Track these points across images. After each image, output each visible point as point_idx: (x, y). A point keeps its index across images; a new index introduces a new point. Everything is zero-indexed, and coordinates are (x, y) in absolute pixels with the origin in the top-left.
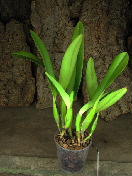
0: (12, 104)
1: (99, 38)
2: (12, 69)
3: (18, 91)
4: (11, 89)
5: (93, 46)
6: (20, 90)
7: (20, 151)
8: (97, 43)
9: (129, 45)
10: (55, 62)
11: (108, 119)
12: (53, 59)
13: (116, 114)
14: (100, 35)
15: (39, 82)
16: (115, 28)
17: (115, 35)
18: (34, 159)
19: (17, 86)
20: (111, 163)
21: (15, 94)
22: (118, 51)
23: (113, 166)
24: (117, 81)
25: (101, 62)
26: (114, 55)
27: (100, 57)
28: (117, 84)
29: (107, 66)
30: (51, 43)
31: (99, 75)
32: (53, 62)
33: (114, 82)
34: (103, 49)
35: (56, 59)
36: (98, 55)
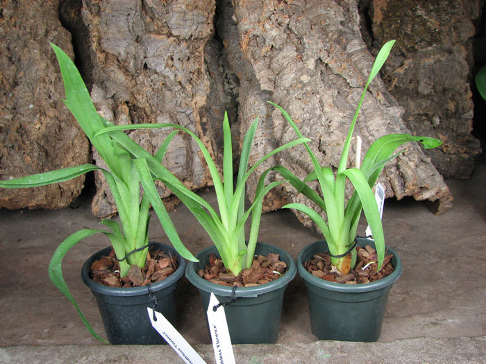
0: (10, 200)
2: (13, 95)
3: (29, 159)
4: (6, 154)
5: (263, 11)
6: (36, 154)
7: (21, 336)
8: (276, 2)
9: (378, 23)
10: (145, 66)
12: (142, 57)
18: (62, 351)
19: (28, 143)
20: (339, 346)
21: (20, 168)
22: (342, 23)
23: (346, 354)
24: (344, 106)
25: (292, 56)
26: (330, 35)
27: (288, 40)
28: (345, 115)
29: (311, 64)
30: (133, 8)
31: (285, 92)
32: (139, 66)
33: (336, 108)
34: (294, 17)
35: (149, 55)
36: (280, 35)
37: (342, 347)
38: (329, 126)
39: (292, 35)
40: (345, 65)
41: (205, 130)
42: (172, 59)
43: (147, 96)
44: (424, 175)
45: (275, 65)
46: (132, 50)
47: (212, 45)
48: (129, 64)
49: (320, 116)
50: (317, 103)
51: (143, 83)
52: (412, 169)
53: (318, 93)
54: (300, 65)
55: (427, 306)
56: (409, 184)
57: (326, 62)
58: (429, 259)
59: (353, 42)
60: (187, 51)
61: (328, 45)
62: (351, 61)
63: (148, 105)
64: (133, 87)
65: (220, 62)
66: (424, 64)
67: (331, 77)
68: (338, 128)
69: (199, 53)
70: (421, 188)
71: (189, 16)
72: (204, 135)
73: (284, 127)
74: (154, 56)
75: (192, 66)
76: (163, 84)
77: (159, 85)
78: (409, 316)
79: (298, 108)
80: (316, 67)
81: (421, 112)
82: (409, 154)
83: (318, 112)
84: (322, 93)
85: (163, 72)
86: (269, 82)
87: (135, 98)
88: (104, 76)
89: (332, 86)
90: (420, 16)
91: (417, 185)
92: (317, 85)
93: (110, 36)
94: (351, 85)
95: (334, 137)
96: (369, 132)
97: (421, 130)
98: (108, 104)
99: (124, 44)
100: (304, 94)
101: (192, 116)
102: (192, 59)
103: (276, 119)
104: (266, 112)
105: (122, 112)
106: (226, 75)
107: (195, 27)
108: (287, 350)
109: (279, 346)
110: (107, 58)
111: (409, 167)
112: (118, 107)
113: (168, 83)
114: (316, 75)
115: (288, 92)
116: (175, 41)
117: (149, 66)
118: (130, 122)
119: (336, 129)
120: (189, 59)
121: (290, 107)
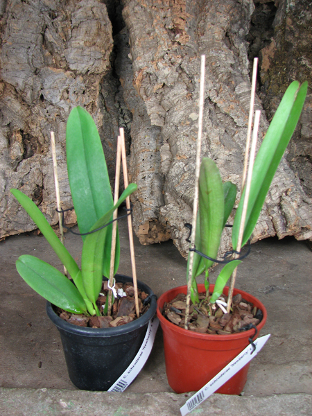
1: (175, 31)
5: (157, 50)
8: (170, 43)
9: (266, 70)
10: (42, 97)
12: (39, 89)
14: (179, 21)
16: (224, 8)
17: (222, 25)
22: (232, 66)
23: (220, 410)
24: (230, 145)
25: (182, 94)
26: (220, 76)
27: (180, 79)
28: (231, 153)
30: (33, 41)
31: (174, 128)
32: (36, 96)
33: (222, 146)
34: (187, 57)
35: (45, 87)
36: (172, 74)
39: (184, 75)
40: (233, 105)
42: (68, 92)
43: (40, 126)
44: (305, 215)
45: (166, 102)
46: (30, 81)
47: (110, 82)
48: (26, 94)
49: (206, 153)
50: (204, 140)
51: (38, 114)
52: (294, 210)
53: (205, 130)
54: (189, 103)
55: (306, 353)
56: (291, 224)
57: (214, 101)
58: (307, 299)
59: (241, 84)
60: (83, 85)
61: (217, 85)
62: (239, 101)
63: (41, 134)
64: (28, 116)
65: (117, 98)
66: (308, 109)
67: (219, 116)
68: (223, 166)
69: (95, 87)
70: (302, 228)
71: (86, 52)
73: (171, 162)
74: (50, 88)
75: (87, 99)
76: (58, 115)
77: (53, 116)
78: (287, 363)
79: (186, 144)
80: (205, 106)
81: (303, 154)
82: (292, 194)
83: (205, 149)
84: (209, 131)
85: (58, 104)
86: (159, 118)
87: (29, 127)
88: (1, 105)
89: (220, 124)
90: (304, 65)
91: (298, 225)
92: (205, 122)
93: (9, 67)
94: (237, 124)
97: (302, 171)
98: (4, 132)
99: (23, 75)
100: (192, 131)
102: (88, 93)
103: (164, 154)
104: (155, 147)
105: (15, 140)
106: (122, 110)
107: (92, 63)
108: (156, 401)
109: (148, 396)
110: (5, 88)
111: (292, 207)
112: (12, 135)
113: (63, 115)
114: (205, 113)
115: (177, 129)
116: (71, 75)
117: (45, 98)
118: (23, 151)
119: (221, 167)
120: (84, 93)
121: (178, 143)
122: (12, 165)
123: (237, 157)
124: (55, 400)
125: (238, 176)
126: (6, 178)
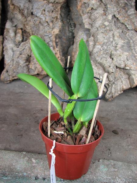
11: (109, 94)
12: (31, 9)
13: (123, 87)
15: (7, 41)
20: (112, 164)
23: (117, 170)
24: (124, 38)
25: (101, 13)
26: (120, 4)
27: (100, 6)
28: (125, 42)
29: (110, 17)
31: (96, 29)
32: (29, 13)
33: (120, 38)
35: (34, 8)
36: (96, 3)
37: (114, 164)
38: (116, 47)
40: (126, 19)
41: (57, 45)
42: (45, 11)
43: (31, 27)
45: (93, 17)
46: (27, 5)
47: (65, 9)
48: (25, 11)
49: (112, 42)
50: (111, 35)
51: (30, 21)
53: (112, 31)
54: (104, 17)
57: (117, 17)
59: (131, 10)
60: (52, 8)
61: (119, 9)
62: (129, 18)
63: (31, 31)
64: (25, 22)
65: (68, 17)
67: (119, 24)
69: (58, 9)
72: (57, 47)
73: (94, 46)
75: (54, 15)
76: (39, 22)
77: (37, 22)
79: (102, 37)
80: (112, 19)
83: (111, 39)
84: (114, 31)
85: (40, 16)
86: (89, 25)
87: (25, 27)
88: (12, 16)
89: (119, 28)
92: (112, 26)
94: (128, 28)
95: (118, 52)
96: (135, 51)
98: (13, 29)
99: (23, 2)
100: (105, 30)
101: (51, 38)
103: (91, 42)
104: (86, 39)
105: (18, 33)
110: (14, 8)
112: (17, 30)
113: (42, 22)
114: (112, 22)
115: (98, 30)
116: (47, 2)
117: (33, 13)
118: (22, 38)
119: (120, 48)
120: (53, 12)
121: (98, 36)
122: (16, 45)
123: (127, 44)
124: (30, 158)
125: (128, 53)
126: (13, 51)
